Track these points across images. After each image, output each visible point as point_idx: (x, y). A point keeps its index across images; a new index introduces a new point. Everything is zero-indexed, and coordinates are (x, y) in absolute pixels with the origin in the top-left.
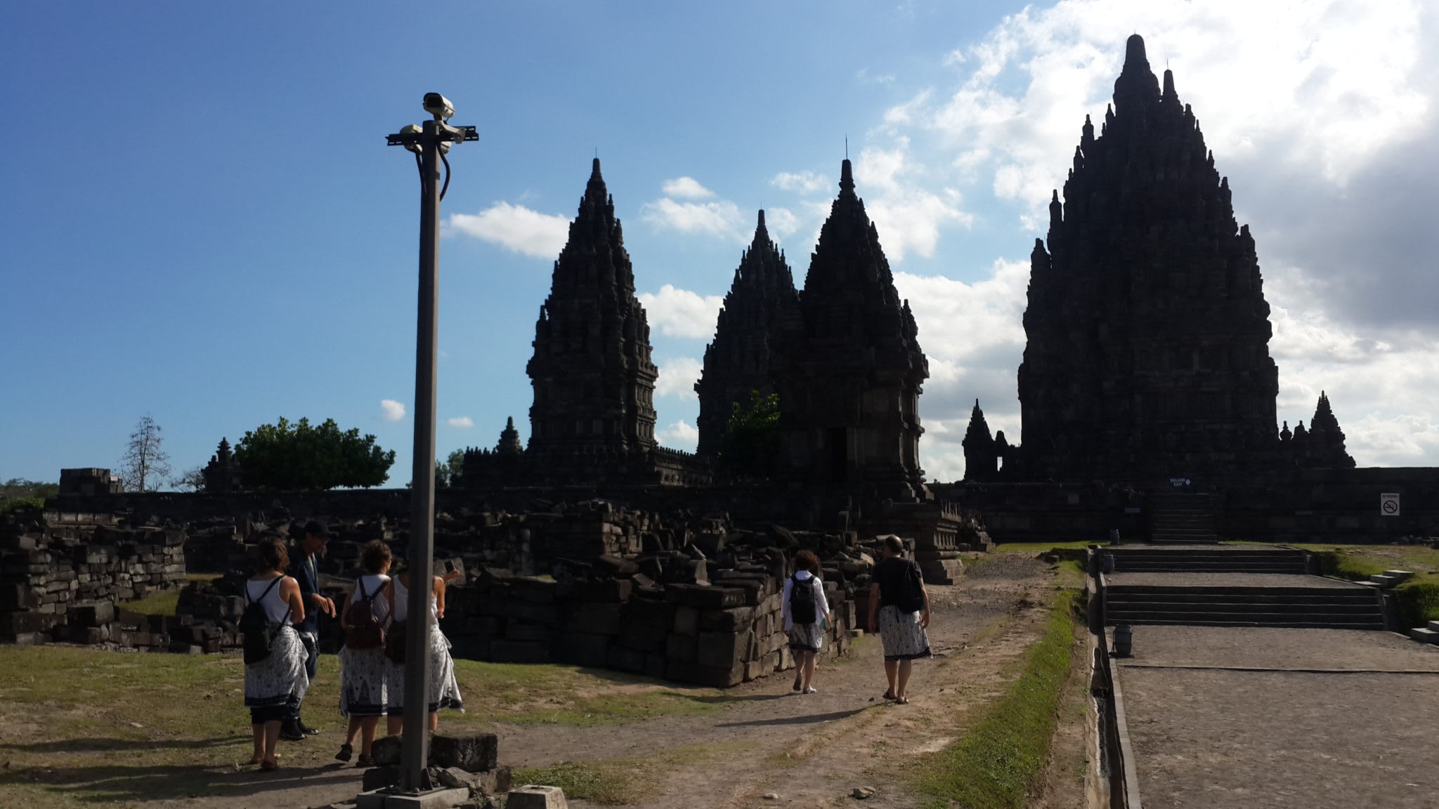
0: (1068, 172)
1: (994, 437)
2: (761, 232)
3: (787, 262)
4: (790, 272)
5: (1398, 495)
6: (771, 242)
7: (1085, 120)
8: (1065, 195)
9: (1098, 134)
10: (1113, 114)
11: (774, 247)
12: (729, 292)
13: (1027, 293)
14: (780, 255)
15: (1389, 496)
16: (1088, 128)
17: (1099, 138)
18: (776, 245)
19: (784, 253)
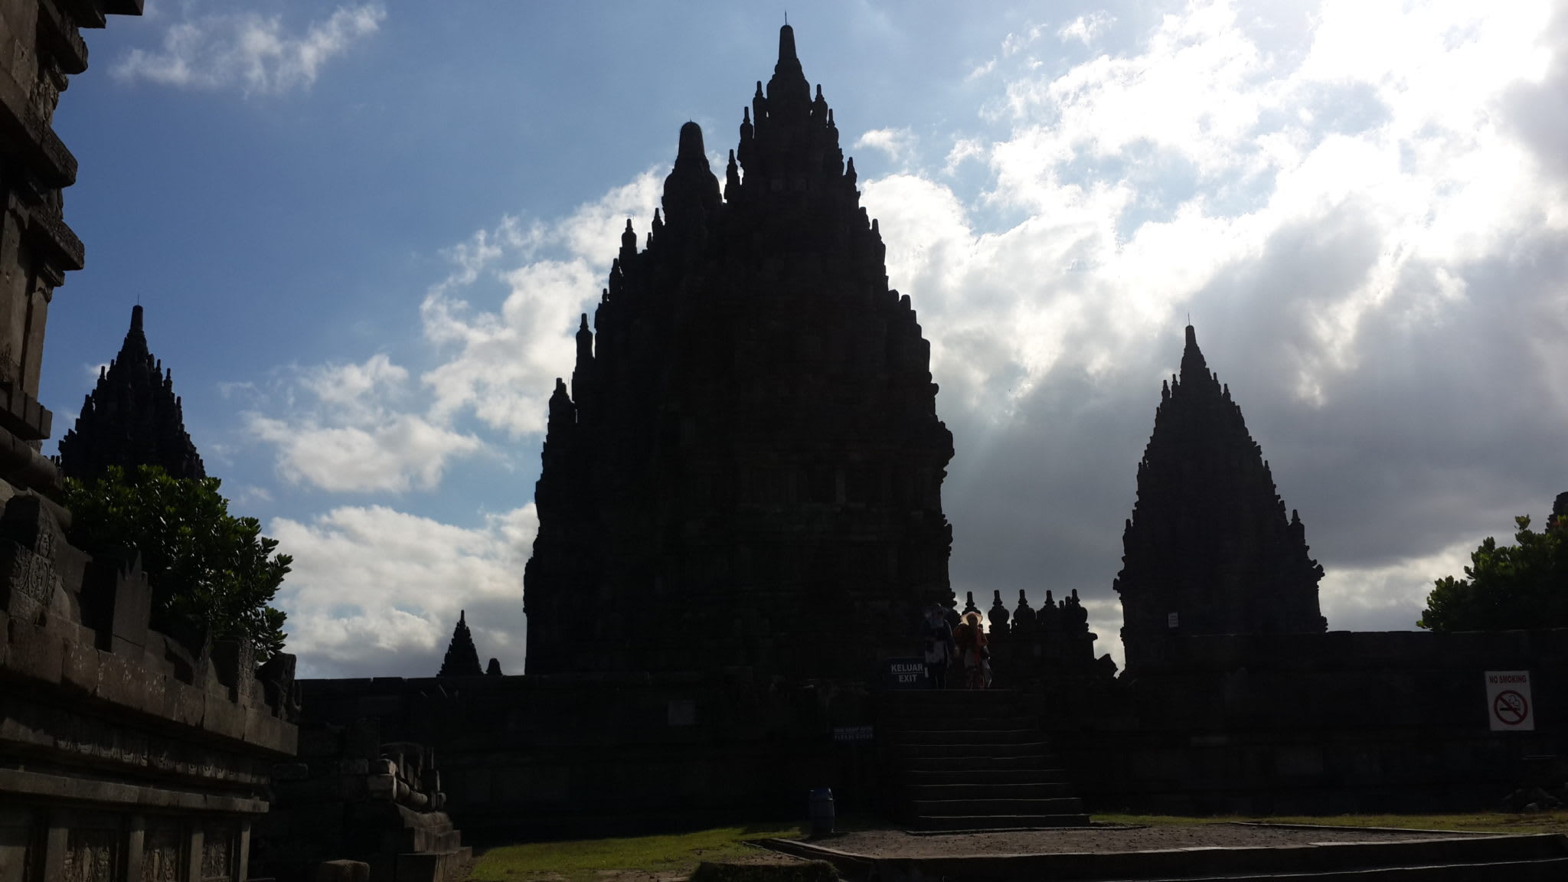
0: (602, 293)
1: (484, 668)
2: (135, 341)
3: (175, 390)
4: (179, 406)
5: (1526, 673)
6: (151, 357)
7: (626, 226)
8: (596, 326)
9: (641, 244)
10: (662, 223)
11: (155, 366)
12: (70, 430)
13: (542, 454)
14: (164, 379)
15: (1504, 680)
16: (629, 237)
17: (644, 251)
18: (159, 361)
19: (171, 375)
